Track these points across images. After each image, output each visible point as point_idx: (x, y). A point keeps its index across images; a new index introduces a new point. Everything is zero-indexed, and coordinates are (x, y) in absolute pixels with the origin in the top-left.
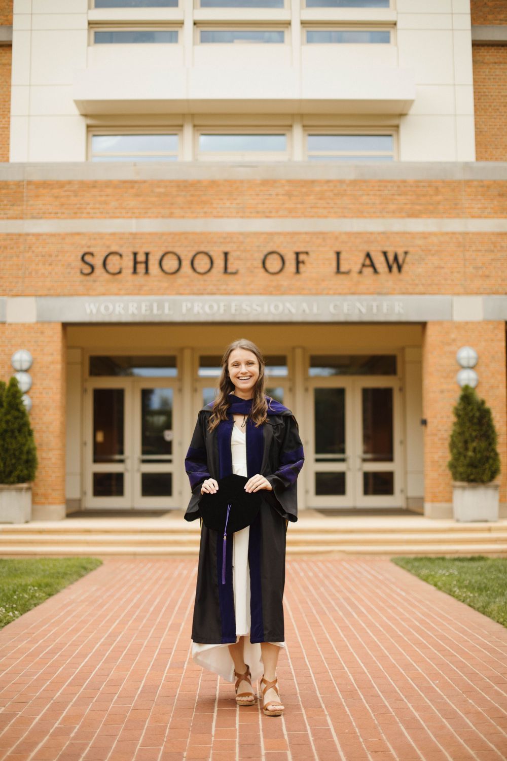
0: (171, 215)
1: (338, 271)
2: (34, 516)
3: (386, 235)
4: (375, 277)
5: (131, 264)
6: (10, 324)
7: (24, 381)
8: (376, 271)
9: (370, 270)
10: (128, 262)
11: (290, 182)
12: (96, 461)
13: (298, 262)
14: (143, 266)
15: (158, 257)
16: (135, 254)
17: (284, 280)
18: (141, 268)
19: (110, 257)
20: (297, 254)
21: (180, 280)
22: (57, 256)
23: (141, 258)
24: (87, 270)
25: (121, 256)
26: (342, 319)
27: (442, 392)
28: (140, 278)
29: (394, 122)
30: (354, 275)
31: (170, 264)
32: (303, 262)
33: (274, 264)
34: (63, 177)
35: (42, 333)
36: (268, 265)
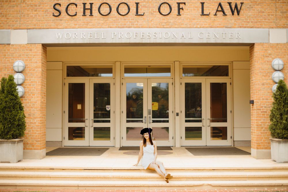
1: (203, 14)
4: (224, 17)
5: (82, 10)
6: (13, 45)
8: (225, 14)
9: (222, 13)
10: (80, 9)
12: (70, 121)
13: (179, 9)
14: (89, 11)
15: (98, 6)
16: (84, 4)
17: (171, 19)
18: (88, 12)
19: (70, 6)
20: (179, 4)
21: (110, 19)
22: (40, 6)
23: (88, 6)
24: (57, 13)
25: (76, 5)
26: (205, 41)
27: (263, 84)
28: (88, 18)
30: (212, 16)
31: (105, 10)
32: (182, 9)
33: (165, 9)
35: (31, 50)
36: (161, 11)
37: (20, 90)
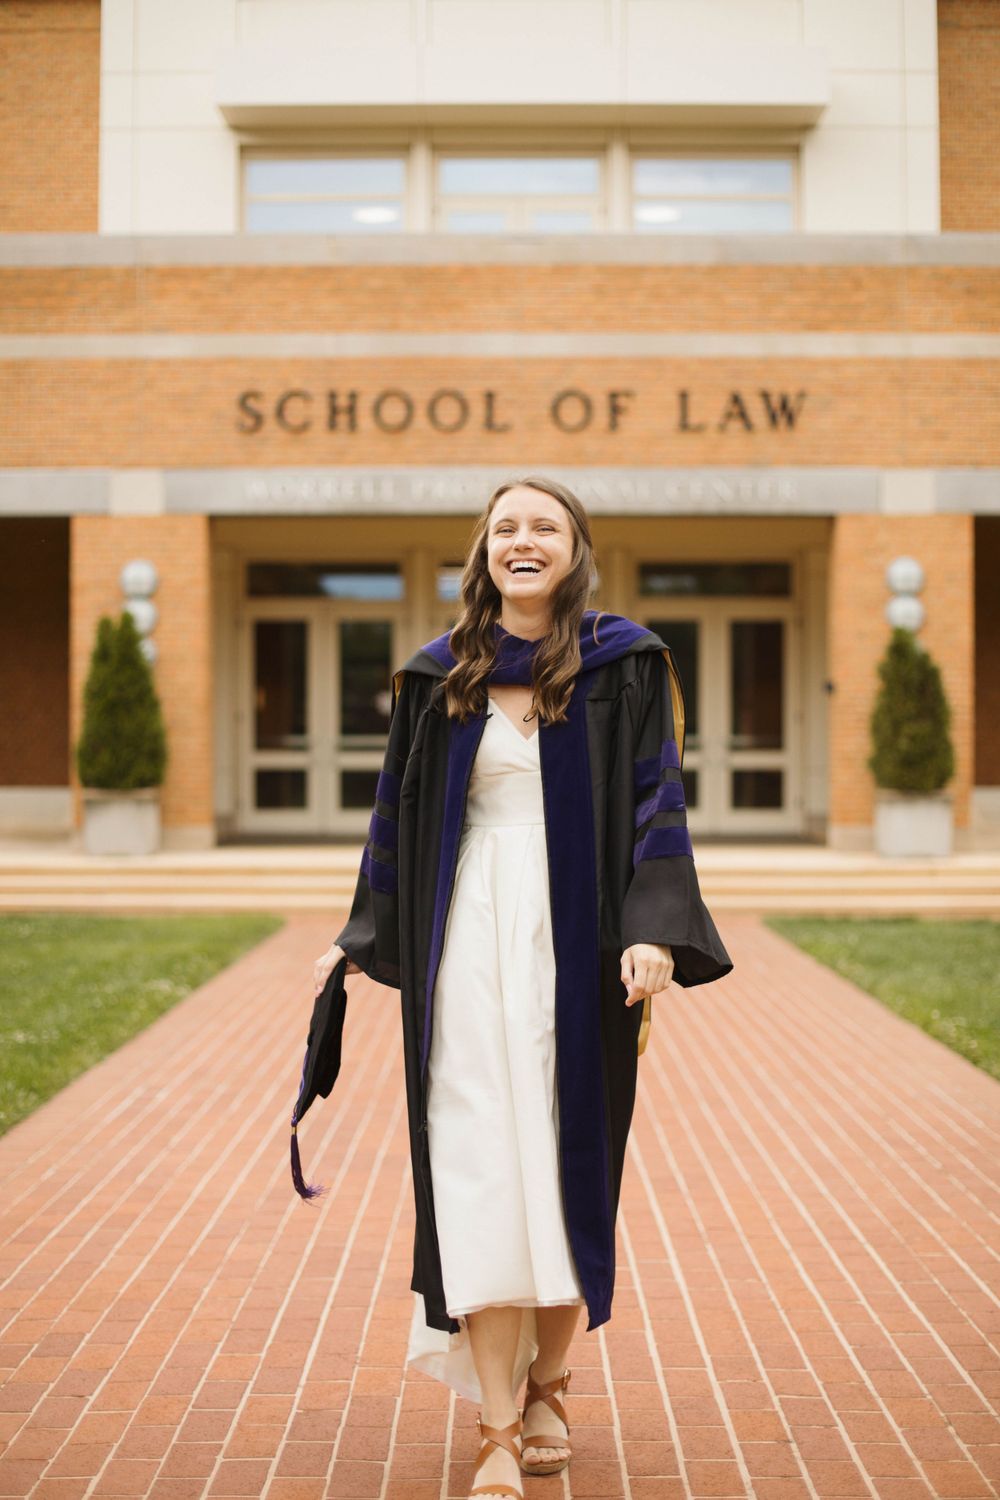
0: (394, 327)
1: (684, 426)
2: (164, 844)
3: (768, 363)
4: (748, 437)
5: (326, 412)
6: (118, 518)
7: (143, 614)
8: (748, 426)
9: (739, 423)
10: (319, 410)
11: (603, 269)
12: (259, 747)
13: (615, 410)
14: (346, 415)
15: (373, 401)
16: (333, 395)
17: (590, 441)
18: (343, 419)
19: (290, 402)
20: (614, 396)
21: (409, 441)
22: (197, 400)
23: (342, 402)
24: (250, 422)
25: (307, 398)
26: (689, 509)
27: (860, 635)
28: (341, 438)
29: (793, 140)
30: (712, 434)
31: (393, 412)
32: (623, 411)
33: (572, 412)
34: (206, 260)
35: (174, 533)
36: (562, 415)
37: (148, 649)
